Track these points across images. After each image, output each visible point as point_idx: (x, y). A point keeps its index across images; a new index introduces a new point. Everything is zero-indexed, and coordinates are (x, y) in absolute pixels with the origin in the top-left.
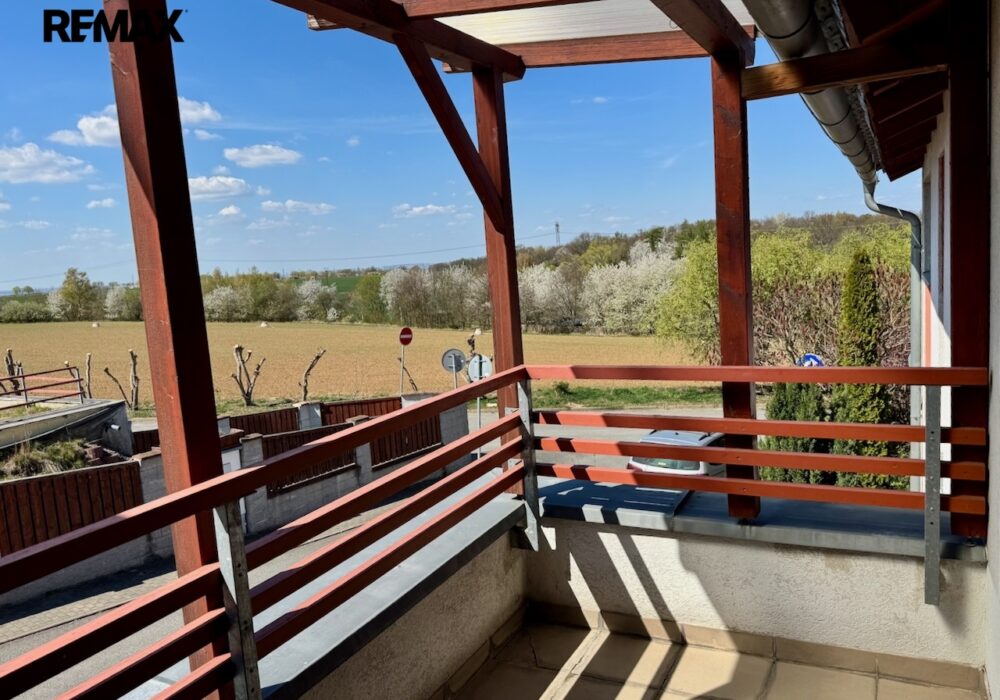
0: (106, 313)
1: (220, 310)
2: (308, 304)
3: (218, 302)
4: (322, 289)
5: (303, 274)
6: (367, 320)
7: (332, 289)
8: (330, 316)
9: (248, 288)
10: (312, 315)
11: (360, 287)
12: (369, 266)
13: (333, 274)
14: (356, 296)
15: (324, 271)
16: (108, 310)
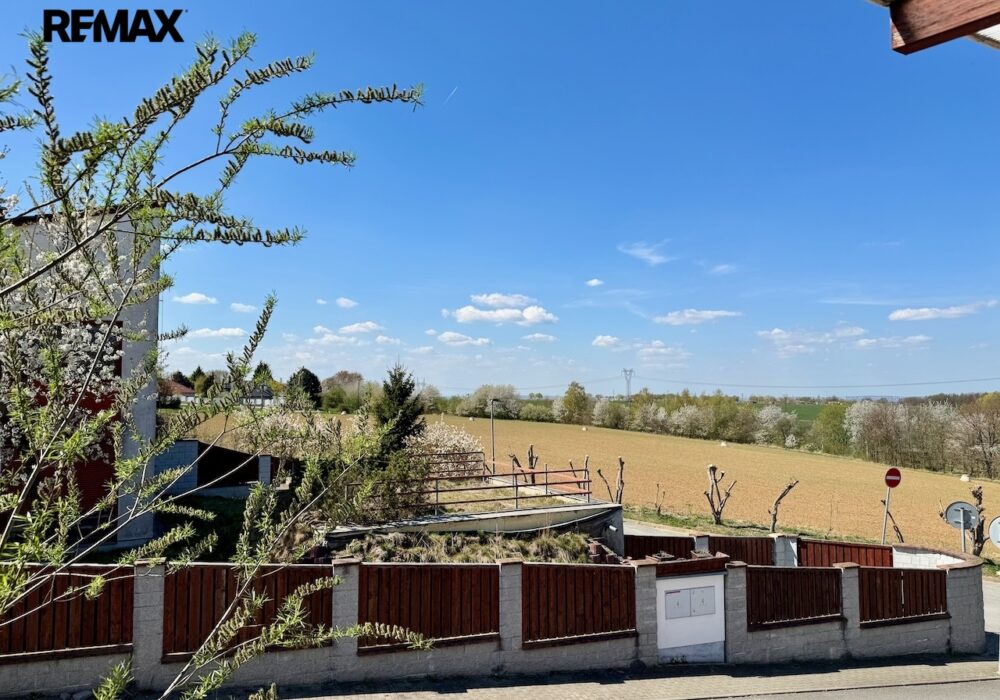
0: (593, 419)
1: (684, 427)
2: (767, 429)
3: (683, 419)
4: (782, 415)
5: (761, 399)
6: (828, 451)
7: (791, 417)
8: (789, 442)
9: (711, 409)
10: (770, 440)
11: (823, 416)
12: (831, 396)
13: (792, 401)
14: (817, 425)
15: (783, 397)
16: (594, 418)
